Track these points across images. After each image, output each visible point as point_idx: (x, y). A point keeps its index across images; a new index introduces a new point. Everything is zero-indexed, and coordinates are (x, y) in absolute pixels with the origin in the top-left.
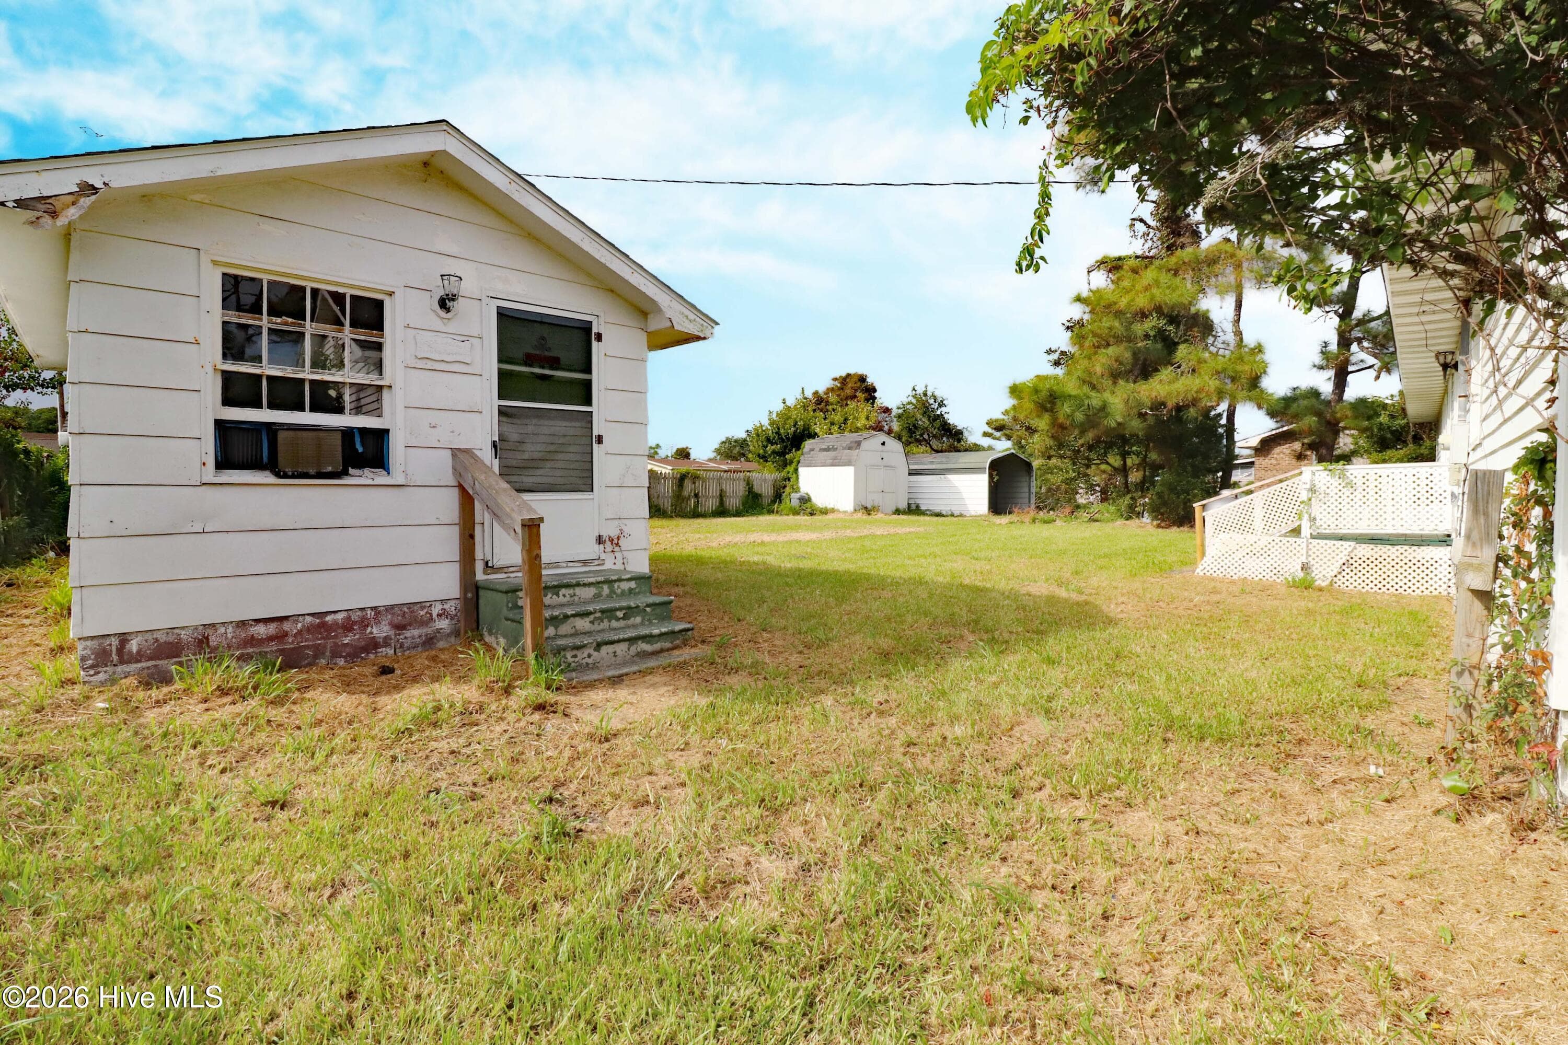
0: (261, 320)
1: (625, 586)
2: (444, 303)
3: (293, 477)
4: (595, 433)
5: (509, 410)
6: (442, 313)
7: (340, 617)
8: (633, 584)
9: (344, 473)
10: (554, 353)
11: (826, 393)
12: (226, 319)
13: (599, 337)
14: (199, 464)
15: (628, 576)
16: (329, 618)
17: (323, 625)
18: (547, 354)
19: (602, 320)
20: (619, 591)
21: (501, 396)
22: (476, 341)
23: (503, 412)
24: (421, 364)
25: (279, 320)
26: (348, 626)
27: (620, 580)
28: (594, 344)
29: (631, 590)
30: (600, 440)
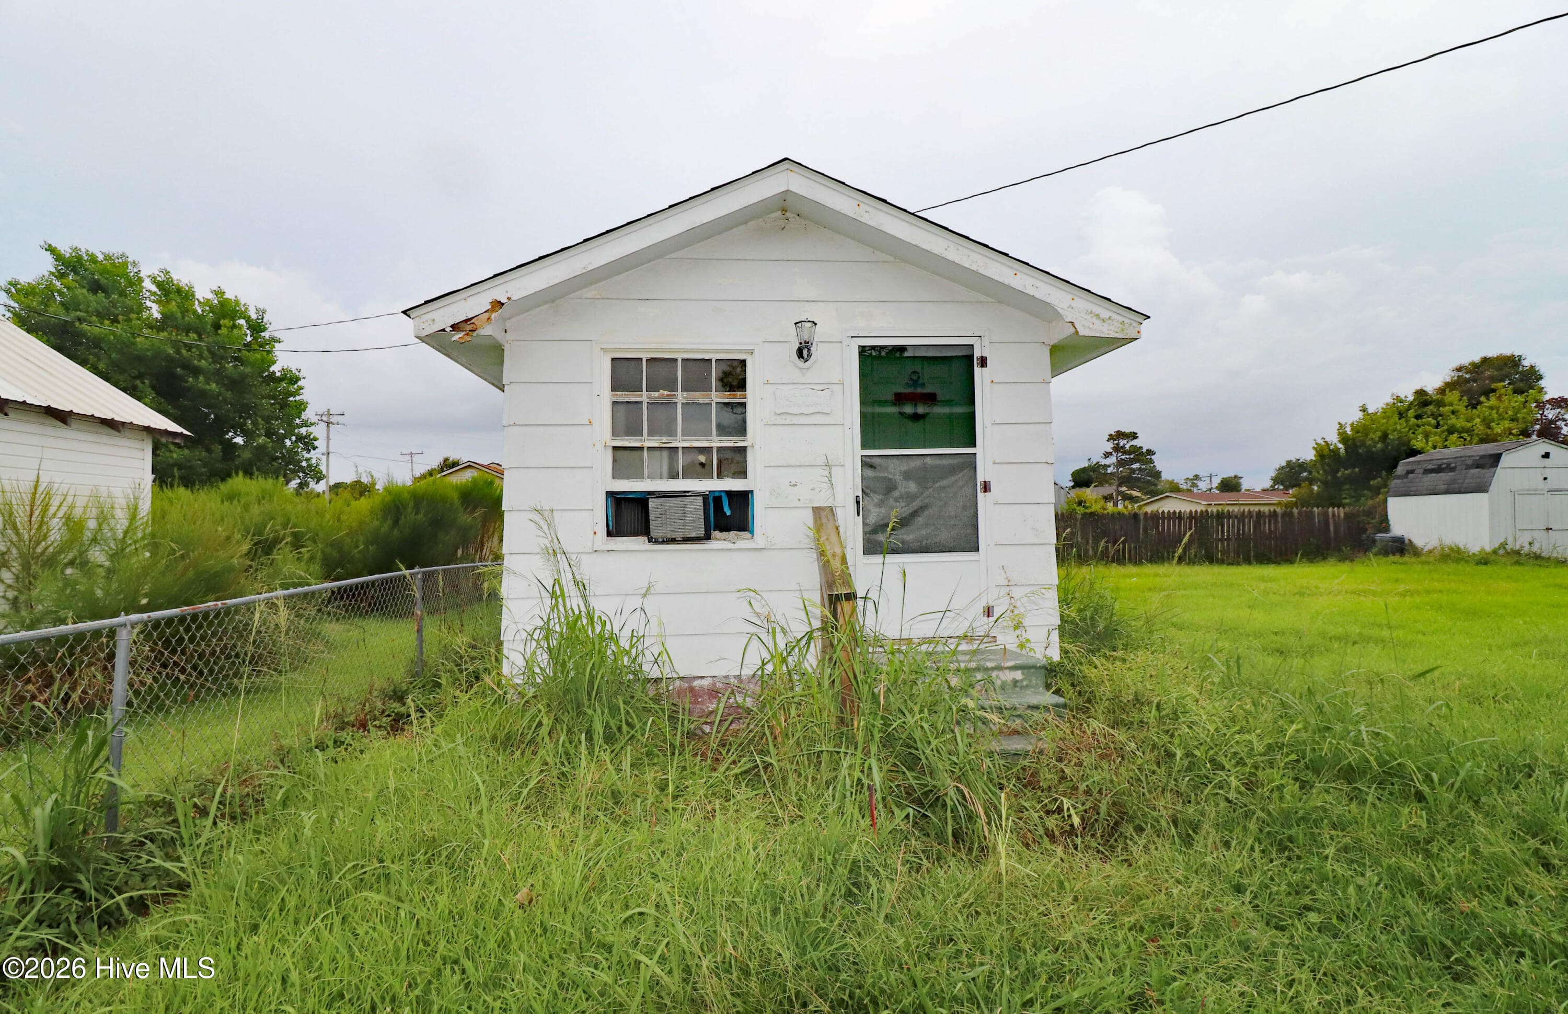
0: (642, 396)
1: (1009, 676)
2: (803, 352)
3: (663, 542)
4: (981, 477)
5: (873, 460)
6: (800, 363)
7: (706, 683)
8: (1018, 675)
9: (708, 537)
10: (928, 389)
11: (1442, 391)
12: (615, 399)
13: (983, 362)
14: (592, 533)
15: (1010, 664)
16: (696, 683)
17: (692, 689)
18: (919, 390)
19: (986, 341)
20: (998, 683)
21: (864, 446)
22: (837, 388)
23: (867, 464)
24: (780, 420)
25: (657, 394)
26: (714, 693)
27: (999, 668)
28: (977, 370)
29: (1015, 682)
30: (986, 487)
